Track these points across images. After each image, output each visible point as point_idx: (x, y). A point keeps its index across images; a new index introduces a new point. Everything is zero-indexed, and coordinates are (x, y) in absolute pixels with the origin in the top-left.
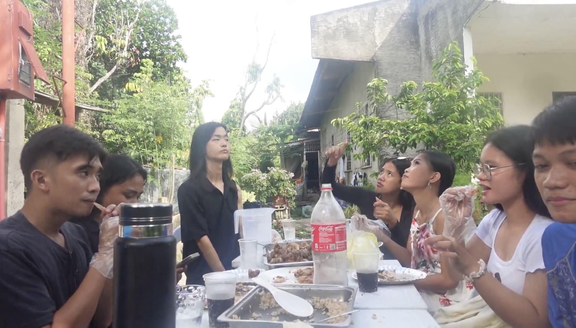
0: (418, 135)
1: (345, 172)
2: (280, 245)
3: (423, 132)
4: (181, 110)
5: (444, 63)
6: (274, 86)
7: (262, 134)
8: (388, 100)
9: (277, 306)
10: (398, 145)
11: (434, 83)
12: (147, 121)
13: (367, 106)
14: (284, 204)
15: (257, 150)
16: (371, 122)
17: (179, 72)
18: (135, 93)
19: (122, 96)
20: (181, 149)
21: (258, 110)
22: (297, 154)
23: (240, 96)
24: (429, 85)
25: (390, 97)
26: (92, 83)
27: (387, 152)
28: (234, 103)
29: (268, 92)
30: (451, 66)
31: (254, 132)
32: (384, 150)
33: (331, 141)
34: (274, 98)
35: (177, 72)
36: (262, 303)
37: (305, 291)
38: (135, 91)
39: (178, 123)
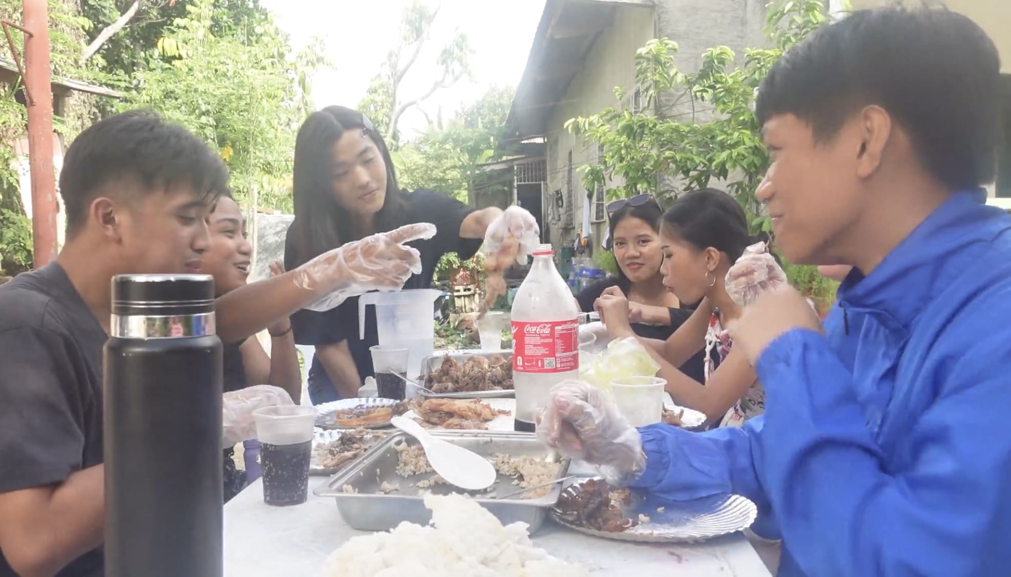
0: (731, 153)
1: (592, 224)
2: (452, 359)
3: (743, 147)
4: (269, 96)
5: (789, 11)
6: (456, 51)
7: (431, 147)
8: (676, 82)
9: (428, 470)
10: (692, 173)
11: (767, 52)
12: (203, 117)
13: (637, 94)
14: (472, 283)
15: (422, 178)
16: (640, 127)
17: (266, 19)
18: (178, 59)
19: (152, 66)
20: (270, 173)
21: (423, 99)
22: (500, 187)
23: (387, 70)
24: (757, 54)
25: (680, 78)
26: (92, 36)
27: (672, 185)
28: (376, 84)
29: (444, 62)
30: (803, 17)
31: (417, 142)
32: (667, 182)
33: (567, 162)
34: (455, 75)
35: (263, 17)
36: (402, 465)
37: (481, 442)
38: (177, 56)
39: (263, 122)
